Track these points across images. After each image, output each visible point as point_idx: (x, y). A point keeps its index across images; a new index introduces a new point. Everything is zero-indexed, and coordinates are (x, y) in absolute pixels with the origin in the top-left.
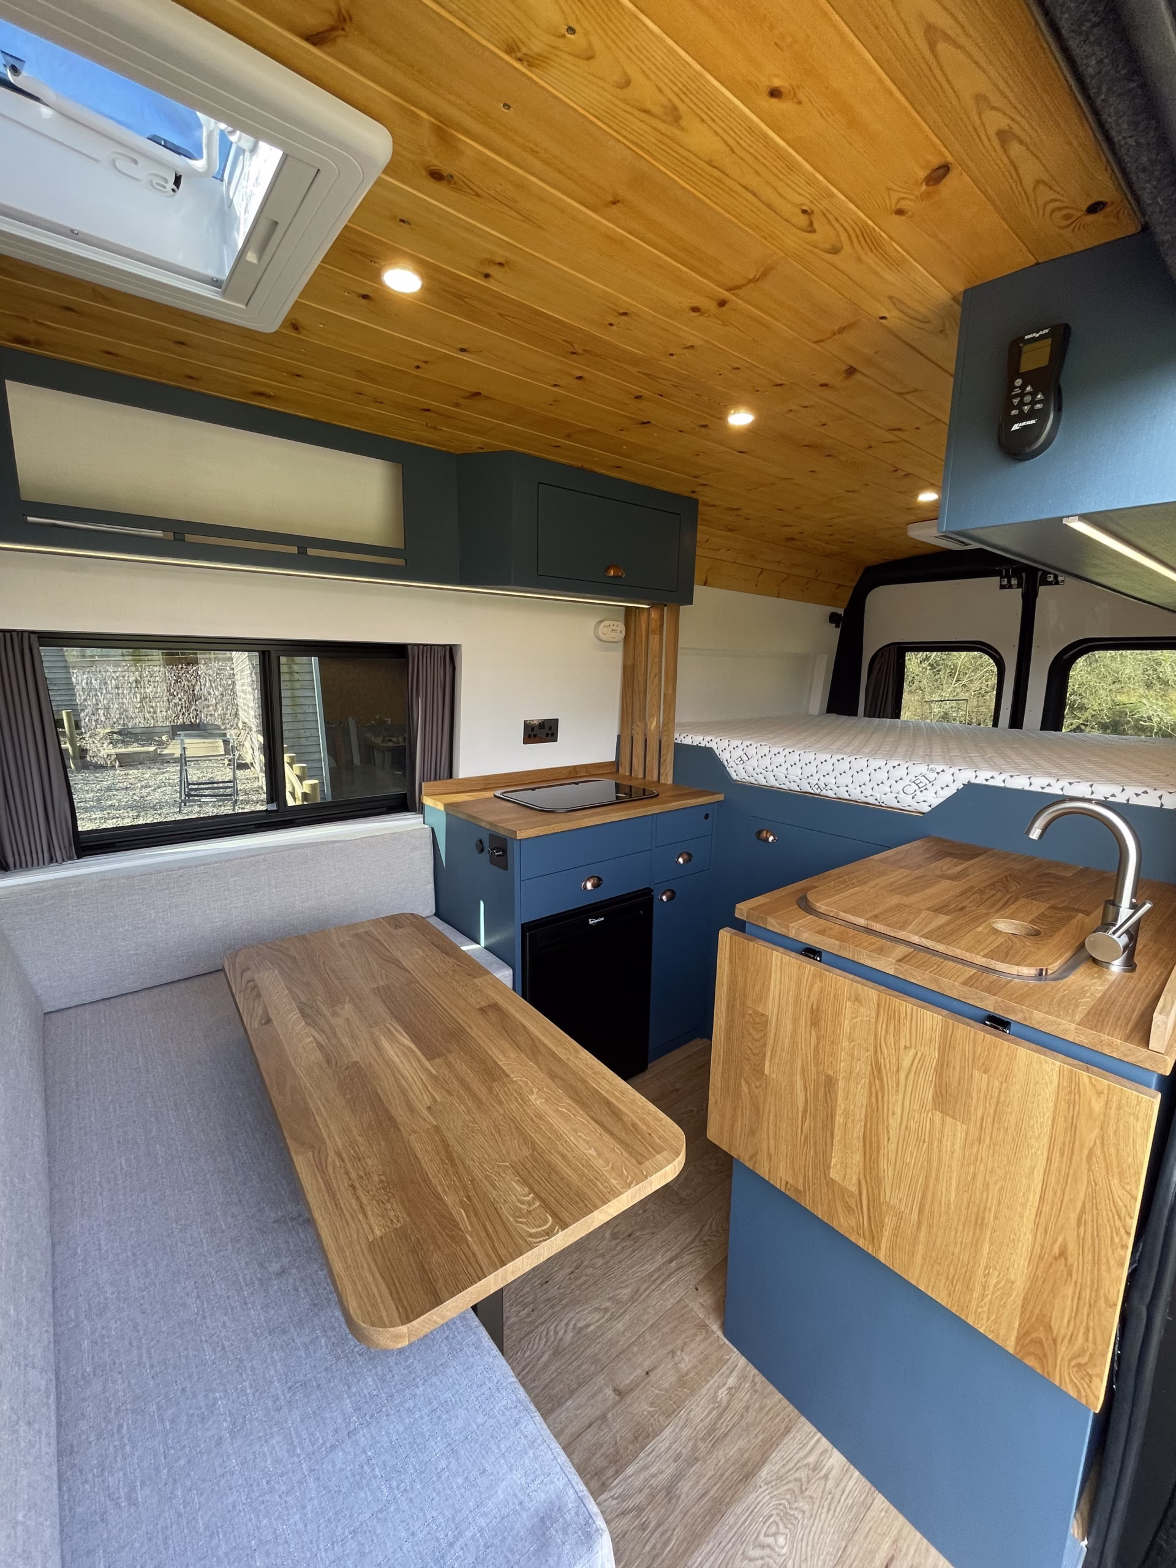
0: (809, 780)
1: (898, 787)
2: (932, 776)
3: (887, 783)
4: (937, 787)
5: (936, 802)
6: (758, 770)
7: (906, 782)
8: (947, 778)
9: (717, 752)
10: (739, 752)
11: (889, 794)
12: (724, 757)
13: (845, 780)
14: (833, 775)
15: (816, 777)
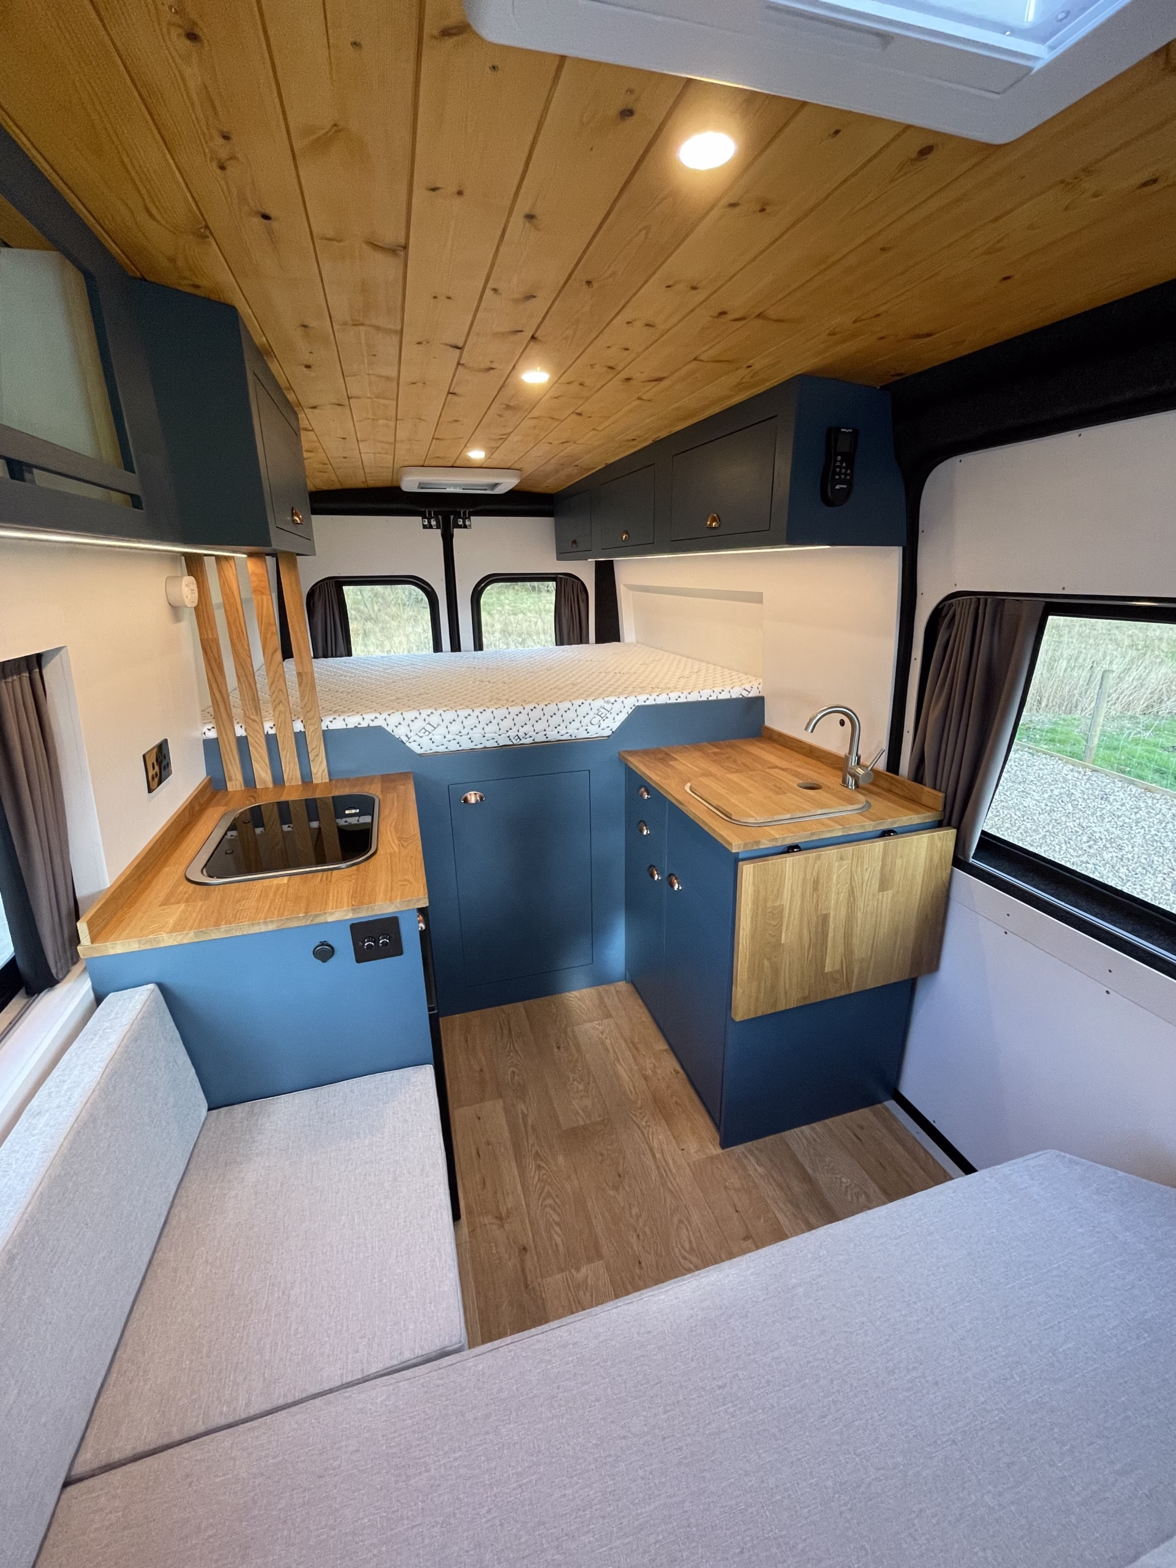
0: (508, 734)
1: (585, 721)
2: (609, 707)
3: (577, 720)
4: (614, 715)
5: (615, 726)
6: (449, 737)
7: (591, 714)
8: (618, 706)
9: (389, 729)
10: (418, 725)
11: (581, 729)
12: (400, 733)
13: (539, 727)
14: (529, 724)
15: (515, 729)
